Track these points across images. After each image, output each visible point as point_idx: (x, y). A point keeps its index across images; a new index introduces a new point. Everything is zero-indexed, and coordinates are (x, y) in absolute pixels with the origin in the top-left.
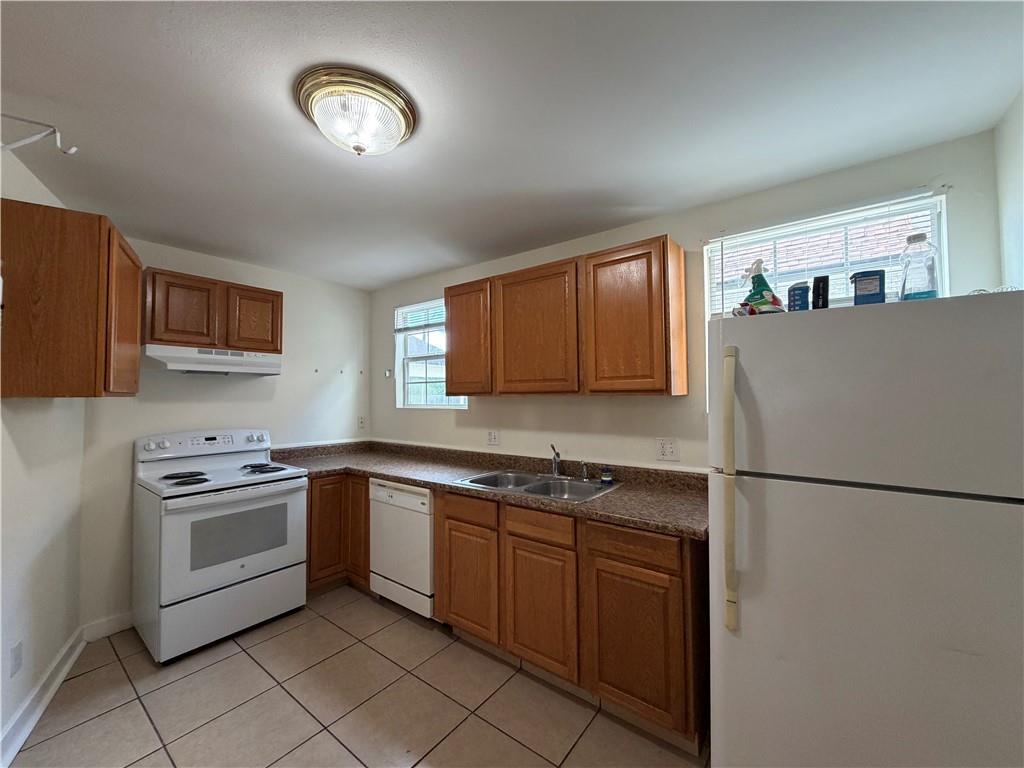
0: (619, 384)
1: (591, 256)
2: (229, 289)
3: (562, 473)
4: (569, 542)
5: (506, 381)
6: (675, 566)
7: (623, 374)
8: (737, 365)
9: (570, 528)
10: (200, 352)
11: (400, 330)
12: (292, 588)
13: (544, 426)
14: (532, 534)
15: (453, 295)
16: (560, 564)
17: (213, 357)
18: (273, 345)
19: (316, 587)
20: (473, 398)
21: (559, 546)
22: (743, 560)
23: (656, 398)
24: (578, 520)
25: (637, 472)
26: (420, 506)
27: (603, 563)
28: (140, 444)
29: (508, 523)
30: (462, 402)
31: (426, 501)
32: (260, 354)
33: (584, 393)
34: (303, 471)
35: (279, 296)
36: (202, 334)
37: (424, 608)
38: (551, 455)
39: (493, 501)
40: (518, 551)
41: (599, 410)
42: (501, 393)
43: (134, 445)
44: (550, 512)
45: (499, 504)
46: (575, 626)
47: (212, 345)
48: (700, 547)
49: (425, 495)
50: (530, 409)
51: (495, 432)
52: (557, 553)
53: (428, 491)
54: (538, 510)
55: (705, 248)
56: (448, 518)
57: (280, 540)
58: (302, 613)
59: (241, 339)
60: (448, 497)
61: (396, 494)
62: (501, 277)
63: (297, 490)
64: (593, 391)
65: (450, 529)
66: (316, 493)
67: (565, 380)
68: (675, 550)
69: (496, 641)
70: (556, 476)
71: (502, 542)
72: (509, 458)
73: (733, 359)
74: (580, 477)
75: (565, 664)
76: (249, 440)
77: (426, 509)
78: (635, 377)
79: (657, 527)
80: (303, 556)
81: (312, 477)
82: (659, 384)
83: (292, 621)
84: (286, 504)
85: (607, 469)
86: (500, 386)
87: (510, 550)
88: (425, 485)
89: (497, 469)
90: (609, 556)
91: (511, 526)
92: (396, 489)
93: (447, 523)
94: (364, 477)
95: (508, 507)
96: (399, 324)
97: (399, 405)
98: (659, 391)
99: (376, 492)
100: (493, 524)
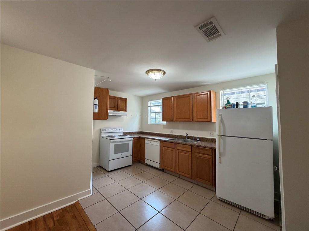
0: (201, 120)
1: (195, 93)
2: (118, 98)
3: (188, 138)
4: (190, 150)
5: (176, 119)
6: (211, 154)
7: (202, 118)
8: (221, 117)
9: (190, 148)
10: (113, 111)
11: (150, 106)
12: (129, 161)
13: (184, 129)
14: (182, 149)
15: (164, 99)
16: (188, 155)
17: (115, 112)
18: (125, 110)
19: (134, 162)
20: (167, 122)
21: (188, 151)
22: (222, 151)
23: (209, 123)
24: (192, 146)
25: (205, 139)
26: (158, 144)
27: (197, 154)
28: (102, 129)
29: (177, 147)
30: (165, 123)
31: (159, 143)
32: (123, 112)
33: (193, 122)
34: (132, 136)
35: (126, 99)
36: (113, 108)
37: (158, 166)
38: (185, 135)
39: (174, 143)
40: (179, 153)
41: (196, 125)
42: (175, 121)
43: (100, 129)
44: (186, 145)
45: (175, 143)
46: (191, 167)
47: (115, 110)
48: (215, 150)
49: (158, 142)
50: (181, 125)
51: (172, 130)
52: (188, 153)
53: (159, 141)
54: (184, 144)
55: (220, 92)
56: (164, 147)
57: (128, 151)
58: (131, 166)
59: (120, 109)
60: (163, 142)
61: (152, 142)
62: (176, 96)
63: (130, 140)
64: (196, 121)
65: (164, 149)
66: (134, 141)
67: (189, 119)
68: (211, 151)
69: (174, 171)
70: (187, 139)
71: (176, 151)
72: (176, 135)
73: (220, 116)
74: (192, 140)
75: (189, 175)
76: (120, 130)
77: (159, 145)
78: (204, 118)
79: (208, 147)
80: (132, 155)
81: (134, 138)
82: (209, 120)
83: (129, 168)
84: (129, 143)
85: (198, 138)
86: (175, 119)
87: (177, 153)
88: (159, 140)
89: (173, 138)
90: (198, 153)
91: (178, 148)
92: (152, 141)
93: (164, 148)
94: (144, 138)
95: (177, 144)
96: (149, 105)
97: (149, 123)
98: (209, 121)
99: (146, 141)
100: (174, 147)
